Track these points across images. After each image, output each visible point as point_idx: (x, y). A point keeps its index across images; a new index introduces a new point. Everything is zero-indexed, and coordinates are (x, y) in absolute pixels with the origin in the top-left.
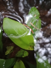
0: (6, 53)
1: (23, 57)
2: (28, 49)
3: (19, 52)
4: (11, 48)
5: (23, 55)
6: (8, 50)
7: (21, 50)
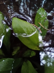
0: (13, 54)
1: (31, 56)
2: (35, 49)
3: (26, 52)
4: (17, 48)
5: (31, 55)
6: (15, 50)
7: (28, 50)
